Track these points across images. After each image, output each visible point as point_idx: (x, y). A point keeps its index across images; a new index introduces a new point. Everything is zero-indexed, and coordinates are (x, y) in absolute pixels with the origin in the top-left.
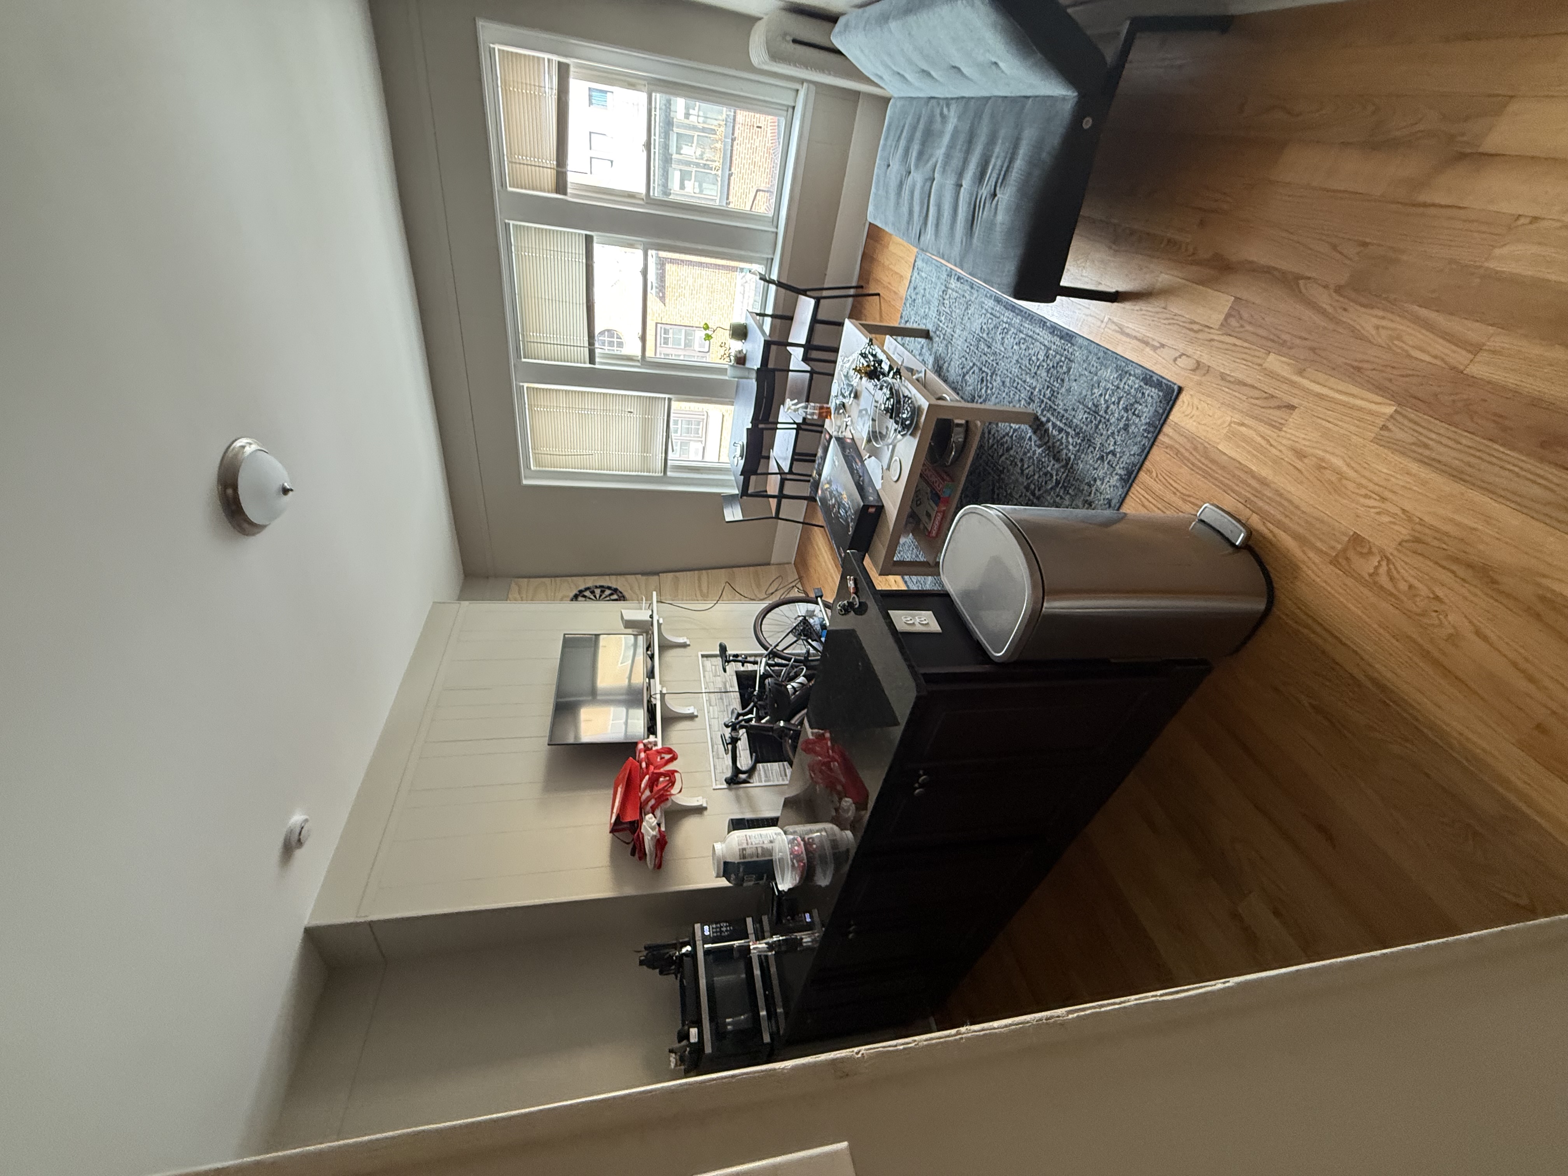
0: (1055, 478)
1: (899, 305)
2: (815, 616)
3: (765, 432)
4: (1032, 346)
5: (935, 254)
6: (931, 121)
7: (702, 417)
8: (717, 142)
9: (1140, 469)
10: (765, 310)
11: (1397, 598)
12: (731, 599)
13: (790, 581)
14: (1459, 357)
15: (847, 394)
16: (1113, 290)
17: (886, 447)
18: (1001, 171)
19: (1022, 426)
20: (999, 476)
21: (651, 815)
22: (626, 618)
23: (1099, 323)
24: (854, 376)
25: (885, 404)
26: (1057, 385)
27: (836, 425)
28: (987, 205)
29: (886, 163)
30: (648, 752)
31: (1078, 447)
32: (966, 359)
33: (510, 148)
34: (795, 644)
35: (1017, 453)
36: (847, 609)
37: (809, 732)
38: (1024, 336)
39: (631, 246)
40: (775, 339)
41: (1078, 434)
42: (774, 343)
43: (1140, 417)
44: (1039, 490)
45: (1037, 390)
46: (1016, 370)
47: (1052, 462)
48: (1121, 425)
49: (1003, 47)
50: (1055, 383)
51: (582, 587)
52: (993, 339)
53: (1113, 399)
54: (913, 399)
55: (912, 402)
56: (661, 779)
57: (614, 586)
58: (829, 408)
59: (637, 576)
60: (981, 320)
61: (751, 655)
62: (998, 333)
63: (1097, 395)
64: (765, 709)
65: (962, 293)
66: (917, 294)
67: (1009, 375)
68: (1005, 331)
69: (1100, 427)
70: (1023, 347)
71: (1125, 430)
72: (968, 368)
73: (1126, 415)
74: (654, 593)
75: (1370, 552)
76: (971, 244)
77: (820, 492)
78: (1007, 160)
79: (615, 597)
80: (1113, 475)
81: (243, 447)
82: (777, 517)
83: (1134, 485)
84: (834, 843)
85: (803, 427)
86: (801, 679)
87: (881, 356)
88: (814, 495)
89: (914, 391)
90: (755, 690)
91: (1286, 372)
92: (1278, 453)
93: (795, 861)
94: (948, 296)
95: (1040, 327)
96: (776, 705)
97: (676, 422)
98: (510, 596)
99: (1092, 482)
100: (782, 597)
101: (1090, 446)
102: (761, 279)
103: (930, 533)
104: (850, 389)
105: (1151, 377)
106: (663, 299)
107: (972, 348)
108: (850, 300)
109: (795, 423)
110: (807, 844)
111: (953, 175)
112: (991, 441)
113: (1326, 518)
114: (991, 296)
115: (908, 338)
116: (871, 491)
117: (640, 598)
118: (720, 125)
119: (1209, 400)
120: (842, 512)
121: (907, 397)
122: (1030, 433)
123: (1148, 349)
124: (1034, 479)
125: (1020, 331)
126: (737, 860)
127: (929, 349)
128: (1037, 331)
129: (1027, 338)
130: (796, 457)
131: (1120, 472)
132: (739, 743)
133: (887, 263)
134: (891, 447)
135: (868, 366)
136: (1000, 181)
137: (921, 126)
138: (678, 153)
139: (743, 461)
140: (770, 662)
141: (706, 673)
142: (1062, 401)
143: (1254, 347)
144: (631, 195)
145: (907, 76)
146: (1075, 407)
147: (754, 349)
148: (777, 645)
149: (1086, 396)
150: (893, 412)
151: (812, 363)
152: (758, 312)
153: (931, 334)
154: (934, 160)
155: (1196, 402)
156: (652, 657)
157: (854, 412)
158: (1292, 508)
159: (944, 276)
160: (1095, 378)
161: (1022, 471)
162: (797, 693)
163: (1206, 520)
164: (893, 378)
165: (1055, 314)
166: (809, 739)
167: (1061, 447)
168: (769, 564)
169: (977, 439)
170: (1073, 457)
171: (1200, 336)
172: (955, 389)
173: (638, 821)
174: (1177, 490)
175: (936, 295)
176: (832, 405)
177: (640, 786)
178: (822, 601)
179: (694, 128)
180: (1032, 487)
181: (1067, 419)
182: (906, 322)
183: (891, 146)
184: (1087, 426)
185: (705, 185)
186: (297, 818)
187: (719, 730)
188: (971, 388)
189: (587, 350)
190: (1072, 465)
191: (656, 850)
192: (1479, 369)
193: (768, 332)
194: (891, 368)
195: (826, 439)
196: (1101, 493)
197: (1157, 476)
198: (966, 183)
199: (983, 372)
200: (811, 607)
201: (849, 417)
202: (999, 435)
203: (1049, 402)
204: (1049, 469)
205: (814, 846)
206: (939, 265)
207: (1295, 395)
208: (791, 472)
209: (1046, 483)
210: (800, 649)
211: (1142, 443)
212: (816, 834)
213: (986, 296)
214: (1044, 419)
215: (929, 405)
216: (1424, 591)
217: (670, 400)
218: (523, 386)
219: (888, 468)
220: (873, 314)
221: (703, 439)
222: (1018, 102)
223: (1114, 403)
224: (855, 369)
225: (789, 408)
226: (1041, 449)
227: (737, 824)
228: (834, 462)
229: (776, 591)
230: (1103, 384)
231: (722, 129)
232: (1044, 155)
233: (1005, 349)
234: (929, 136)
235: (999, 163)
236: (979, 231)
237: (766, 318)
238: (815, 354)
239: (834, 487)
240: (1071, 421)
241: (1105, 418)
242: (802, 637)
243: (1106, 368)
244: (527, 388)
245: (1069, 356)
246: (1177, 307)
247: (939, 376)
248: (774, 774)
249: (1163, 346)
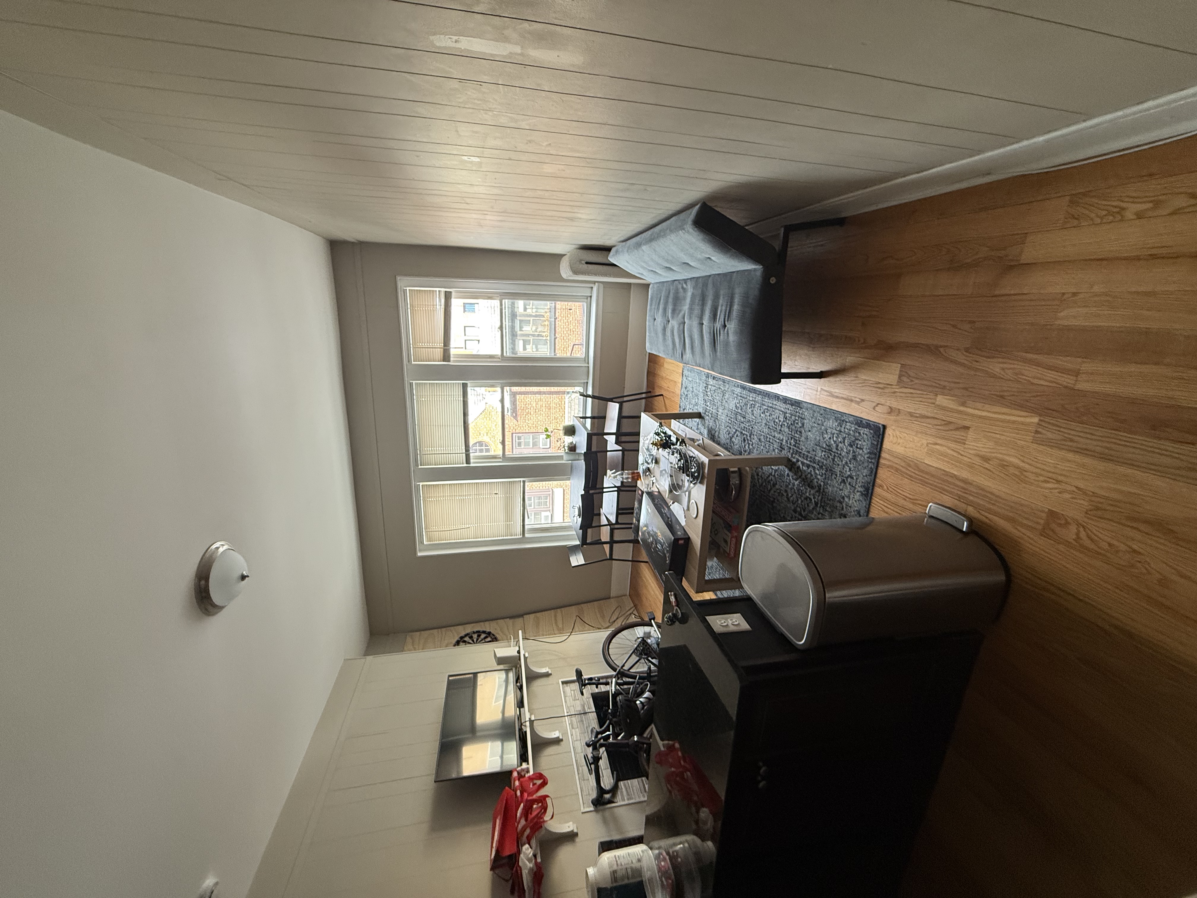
0: (813, 500)
1: (677, 400)
2: (652, 637)
3: (594, 495)
4: (773, 413)
5: (694, 364)
6: (677, 292)
7: (549, 493)
8: (545, 321)
9: (873, 485)
10: (586, 414)
11: (1104, 555)
12: (582, 631)
13: (628, 609)
14: (1067, 380)
15: (650, 461)
16: (819, 371)
17: (684, 494)
18: (725, 312)
19: (780, 467)
20: (772, 505)
21: (527, 846)
22: (498, 655)
23: (815, 392)
24: (653, 448)
25: (678, 464)
26: (798, 436)
27: (645, 484)
28: (721, 332)
29: (653, 317)
30: (521, 779)
31: (824, 476)
32: (730, 428)
33: (414, 339)
34: (638, 663)
35: (781, 486)
36: (672, 620)
37: (661, 744)
38: (766, 407)
39: (492, 386)
40: (595, 432)
41: (822, 466)
42: (595, 434)
43: (862, 449)
44: (804, 511)
45: (784, 441)
46: (766, 430)
47: (809, 489)
48: (850, 456)
49: (711, 250)
50: (796, 435)
51: (463, 634)
52: (746, 412)
53: (840, 440)
54: (697, 458)
55: (696, 460)
56: (535, 806)
57: (488, 630)
58: (639, 473)
59: (505, 620)
60: (734, 401)
61: (603, 678)
62: (748, 408)
63: (827, 438)
64: (620, 725)
65: (718, 387)
66: (688, 391)
67: (762, 434)
68: (753, 406)
69: (836, 460)
70: (768, 414)
71: (854, 459)
72: (733, 433)
73: (851, 449)
74: (520, 632)
75: (1067, 523)
76: (716, 356)
77: (640, 534)
78: (728, 306)
79: (489, 639)
80: (856, 492)
81: (218, 548)
82: (611, 559)
83: (873, 498)
84: (697, 855)
85: (622, 489)
86: (647, 694)
87: (669, 432)
88: (636, 538)
89: (696, 452)
90: (609, 708)
91: (953, 405)
92: (969, 460)
93: (663, 879)
94: (709, 390)
95: (776, 400)
96: (628, 721)
97: (530, 499)
98: (405, 648)
99: (842, 500)
100: (623, 623)
101: (832, 474)
102: (580, 395)
103: (729, 554)
104: (652, 457)
105: (861, 421)
106: (515, 418)
107: (732, 420)
108: (644, 401)
109: (615, 487)
110: (673, 858)
111: (696, 318)
112: (760, 481)
113: (1023, 502)
114: (738, 386)
115: (687, 420)
116: (678, 527)
117: (509, 637)
118: (546, 312)
119: (906, 431)
120: (659, 546)
121: (692, 457)
122: (787, 471)
123: (853, 404)
124: (798, 504)
125: (763, 405)
126: (609, 885)
127: (703, 425)
128: (775, 403)
129: (769, 408)
130: (620, 512)
131: (860, 489)
132: (601, 763)
133: (664, 375)
134: (687, 493)
135: (661, 440)
136: (727, 318)
137: (671, 295)
138: (521, 330)
139: (581, 519)
140: (619, 681)
141: (567, 698)
142: (804, 446)
143: (925, 393)
144: (491, 357)
145: (657, 271)
146: (814, 449)
147: (581, 440)
148: (623, 666)
149: (820, 440)
150: (684, 469)
151: (623, 444)
152: (581, 416)
153: (703, 415)
154: (683, 312)
155: (898, 433)
156: (521, 688)
157: (657, 472)
158: (994, 498)
159: (704, 378)
160: (823, 428)
161: (788, 499)
162: (645, 708)
163: (934, 515)
164: (680, 445)
165: (784, 390)
166: (661, 751)
167: (812, 478)
168: (609, 598)
169: (749, 479)
170: (822, 484)
171: (887, 391)
172: (726, 449)
173: (515, 854)
174: (907, 497)
175: (701, 390)
176: (640, 470)
177: (516, 815)
178: (656, 623)
179: (530, 316)
180: (799, 509)
181: (811, 458)
182: (684, 410)
183: (655, 309)
184: (826, 460)
185: (539, 346)
186: (209, 882)
187: (582, 752)
188: (738, 446)
189: (464, 455)
190: (824, 489)
191: (534, 887)
192: (1082, 386)
193: (589, 429)
194: (677, 440)
195: (639, 494)
196: (850, 507)
197: (888, 489)
198: (706, 322)
199: (744, 434)
200: (647, 629)
201: (654, 477)
202: (765, 476)
203: (795, 448)
204: (807, 494)
205: (679, 860)
206: (699, 372)
207: (965, 420)
208: (617, 523)
209: (808, 505)
210: (642, 668)
211: (870, 467)
212: (679, 846)
213: (735, 386)
214: (794, 460)
215: (709, 460)
216: (1122, 547)
217: (524, 482)
218: (419, 485)
219: (688, 509)
220: (660, 407)
221: (551, 508)
222: (728, 276)
223: (841, 442)
224: (653, 444)
225: (610, 476)
226: (798, 482)
227: (606, 846)
228: (648, 510)
229: (617, 618)
230: (829, 431)
231: (548, 314)
232: (750, 301)
233: (755, 417)
234: (677, 300)
235: (724, 308)
236: (720, 347)
237: (587, 419)
238: (624, 439)
239: (650, 528)
240: (814, 458)
241: (837, 453)
242: (643, 656)
243: (829, 420)
244: (422, 485)
245: (800, 415)
246: (863, 376)
247: (714, 441)
248: (635, 791)
249: (863, 400)
